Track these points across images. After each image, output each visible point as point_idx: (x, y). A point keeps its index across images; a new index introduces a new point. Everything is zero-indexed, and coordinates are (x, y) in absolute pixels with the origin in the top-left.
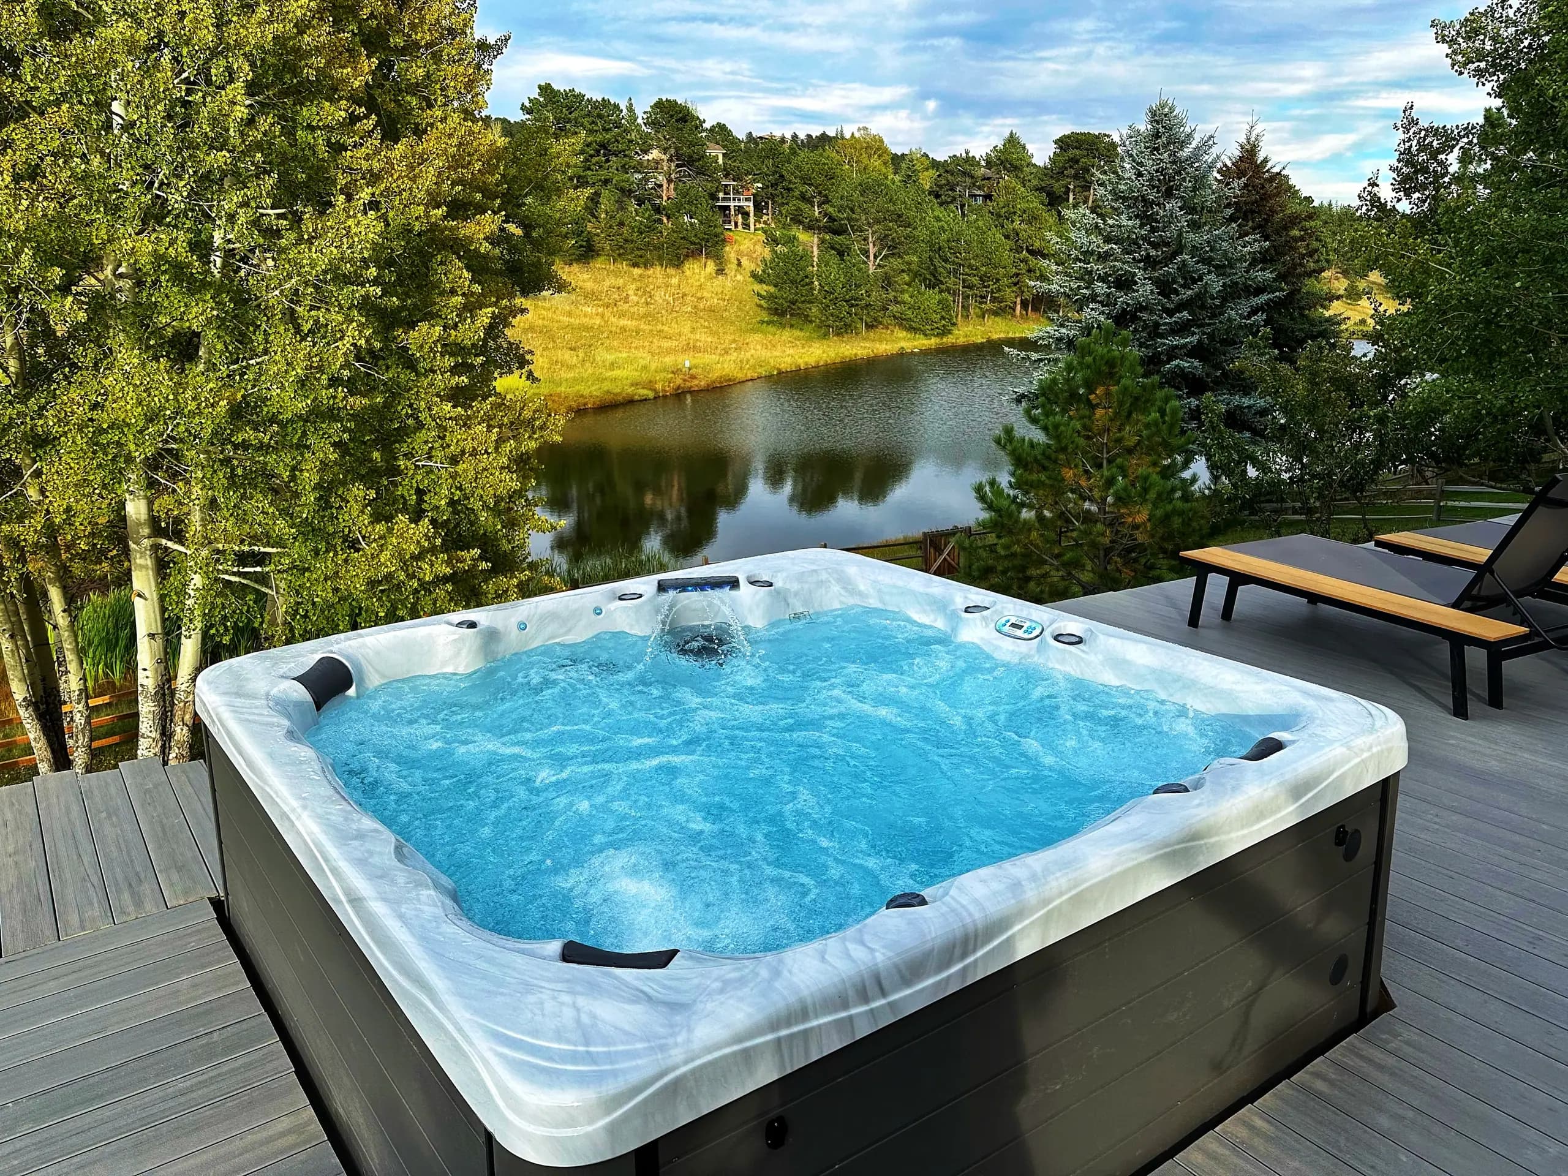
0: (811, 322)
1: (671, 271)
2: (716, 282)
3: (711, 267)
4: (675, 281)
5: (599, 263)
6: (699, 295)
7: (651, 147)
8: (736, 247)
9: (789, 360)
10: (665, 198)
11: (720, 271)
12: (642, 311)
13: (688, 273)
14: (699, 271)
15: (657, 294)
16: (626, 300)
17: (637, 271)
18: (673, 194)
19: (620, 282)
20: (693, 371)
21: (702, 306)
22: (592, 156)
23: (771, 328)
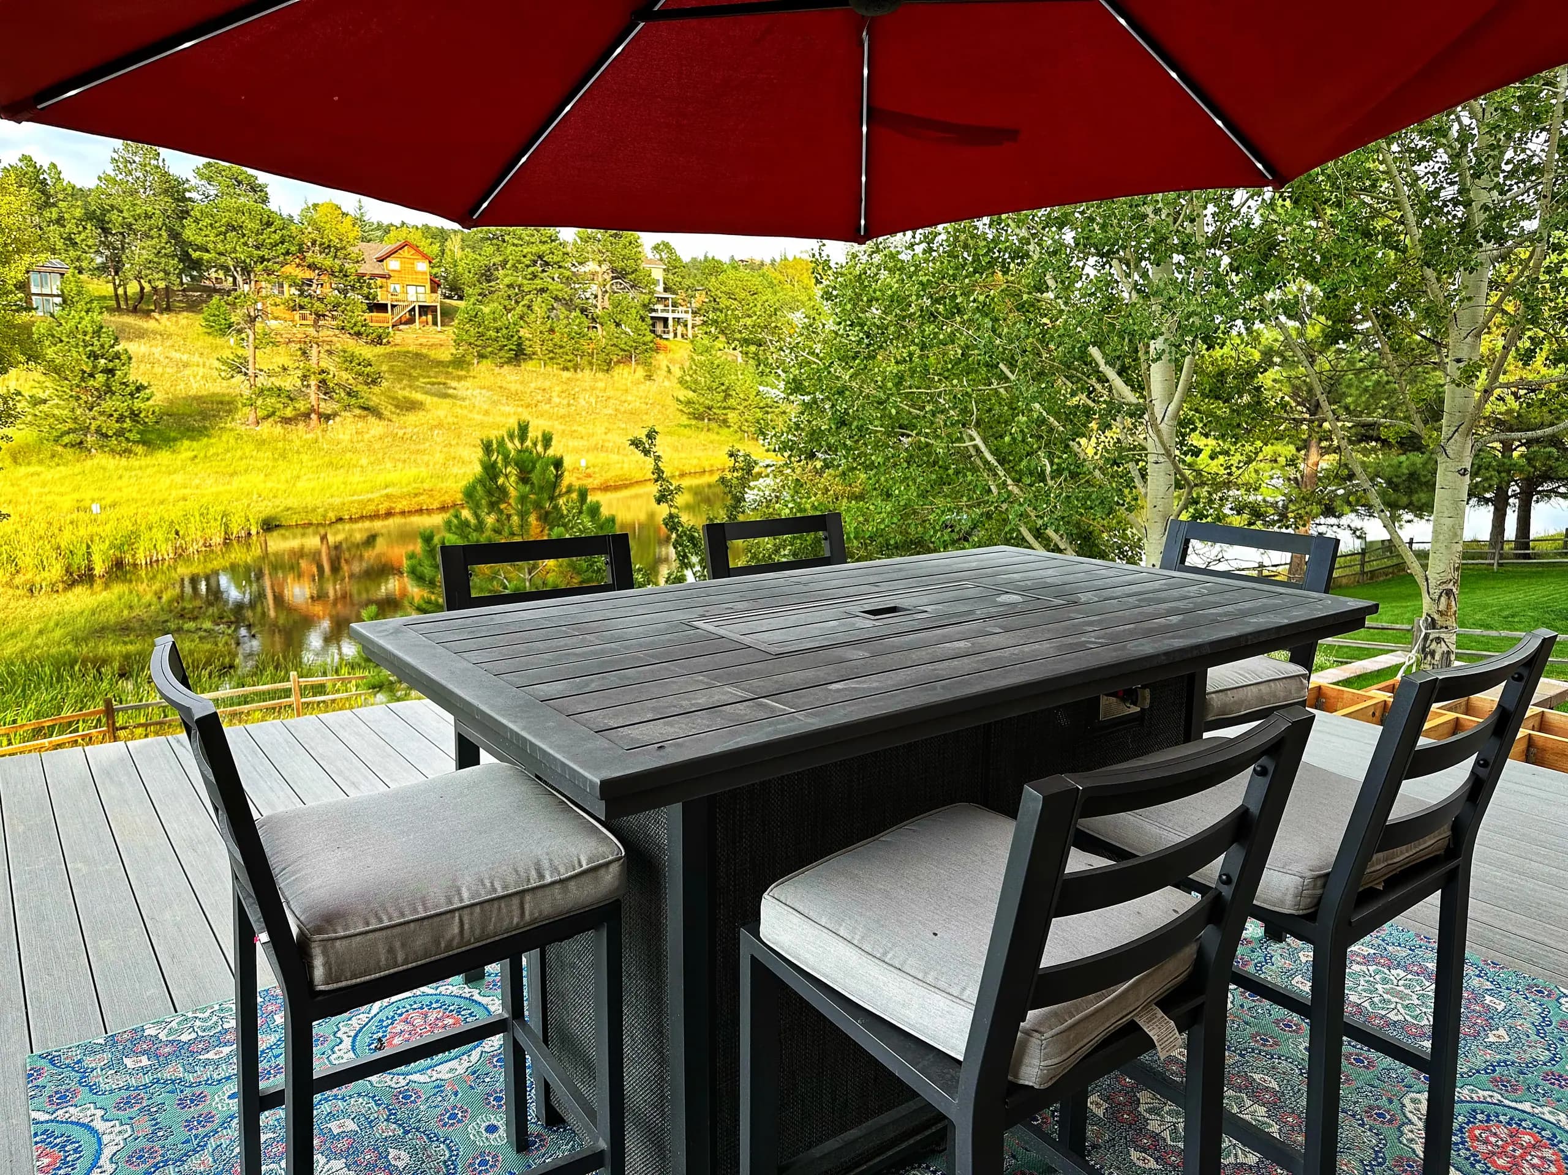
0: (729, 427)
1: (600, 375)
2: (642, 387)
3: (641, 372)
4: (601, 385)
5: (529, 366)
6: (623, 398)
7: (586, 260)
8: (670, 355)
9: (695, 462)
10: (600, 307)
11: (649, 377)
12: (562, 411)
13: (616, 377)
14: (627, 375)
15: (581, 396)
16: (549, 401)
17: (566, 374)
18: (607, 304)
19: (547, 384)
20: (588, 471)
21: (623, 409)
22: (528, 266)
23: (687, 431)
